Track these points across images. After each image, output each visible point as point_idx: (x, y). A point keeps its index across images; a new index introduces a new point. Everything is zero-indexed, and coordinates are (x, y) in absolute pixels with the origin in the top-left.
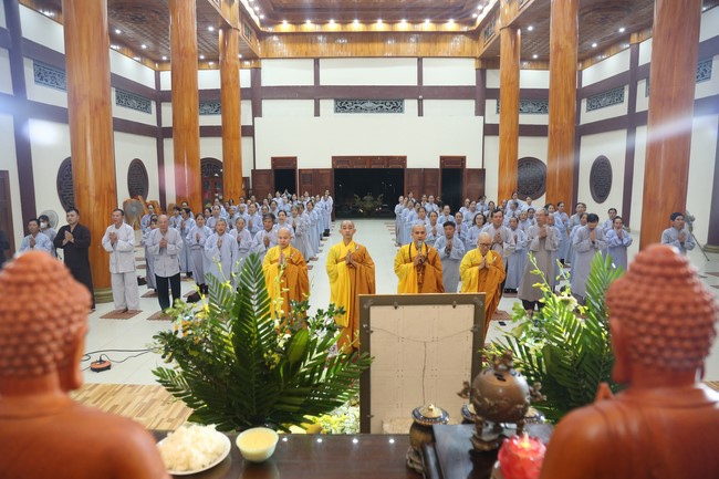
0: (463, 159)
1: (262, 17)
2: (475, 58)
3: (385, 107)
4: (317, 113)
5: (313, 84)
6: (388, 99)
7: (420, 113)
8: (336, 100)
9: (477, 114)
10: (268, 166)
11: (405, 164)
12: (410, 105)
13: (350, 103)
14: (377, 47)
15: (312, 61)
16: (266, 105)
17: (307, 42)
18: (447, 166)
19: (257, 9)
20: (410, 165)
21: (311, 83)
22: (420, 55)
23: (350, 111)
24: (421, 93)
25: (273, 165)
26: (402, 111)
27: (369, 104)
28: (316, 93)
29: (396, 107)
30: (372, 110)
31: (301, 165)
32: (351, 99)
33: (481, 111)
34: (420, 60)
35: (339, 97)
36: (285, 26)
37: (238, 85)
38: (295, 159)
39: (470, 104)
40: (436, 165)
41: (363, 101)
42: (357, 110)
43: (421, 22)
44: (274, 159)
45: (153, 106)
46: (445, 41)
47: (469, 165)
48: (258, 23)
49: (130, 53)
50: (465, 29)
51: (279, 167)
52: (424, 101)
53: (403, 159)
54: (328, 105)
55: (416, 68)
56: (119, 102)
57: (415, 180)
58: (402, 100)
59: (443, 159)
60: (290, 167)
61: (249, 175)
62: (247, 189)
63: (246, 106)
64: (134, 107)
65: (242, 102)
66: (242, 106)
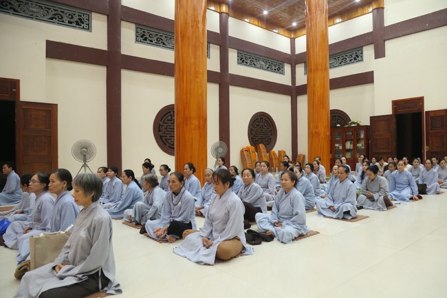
10: (388, 111)
25: (394, 109)
31: (429, 106)
38: (421, 100)
44: (395, 104)
45: (287, 68)
51: (400, 111)
60: (416, 110)
61: (368, 123)
62: (367, 138)
63: (368, 52)
64: (261, 68)
65: (365, 48)
66: (364, 53)
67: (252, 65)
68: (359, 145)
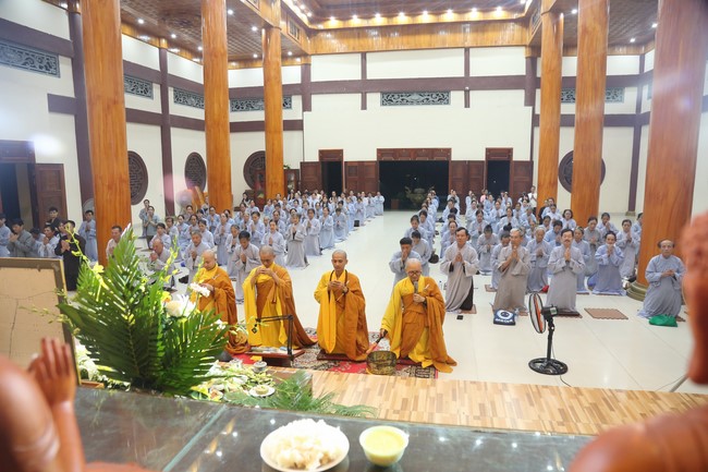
0: (509, 151)
1: (310, 15)
2: (525, 46)
3: (431, 99)
4: (364, 107)
5: (359, 78)
6: (434, 91)
7: (467, 105)
8: (383, 93)
9: (526, 104)
10: (315, 158)
11: (449, 157)
12: (457, 97)
13: (396, 96)
14: (424, 39)
15: (359, 56)
16: (316, 100)
17: (354, 37)
18: (493, 158)
19: (303, 7)
20: (455, 157)
21: (358, 77)
22: (467, 44)
23: (396, 104)
24: (468, 84)
25: (321, 157)
26: (448, 103)
27: (415, 97)
28: (363, 87)
29: (443, 98)
30: (418, 103)
31: (346, 158)
32: (397, 92)
33: (530, 101)
34: (467, 50)
35: (387, 90)
36: (333, 23)
37: (280, 81)
38: (341, 152)
39: (520, 95)
40: (482, 157)
41: (410, 93)
42: (403, 102)
43: (467, 12)
44: (321, 152)
46: (494, 30)
47: (516, 157)
48: (306, 21)
49: (188, 55)
50: (515, 16)
51: (326, 159)
52: (471, 92)
53: (448, 151)
54: (374, 99)
55: (463, 58)
56: (177, 100)
57: (459, 173)
58: (448, 92)
59: (489, 151)
60: (337, 159)
61: (298, 167)
62: (297, 181)
63: (297, 101)
64: (191, 105)
65: (293, 97)
66: (293, 101)
67: (185, 103)
68: (290, 186)
